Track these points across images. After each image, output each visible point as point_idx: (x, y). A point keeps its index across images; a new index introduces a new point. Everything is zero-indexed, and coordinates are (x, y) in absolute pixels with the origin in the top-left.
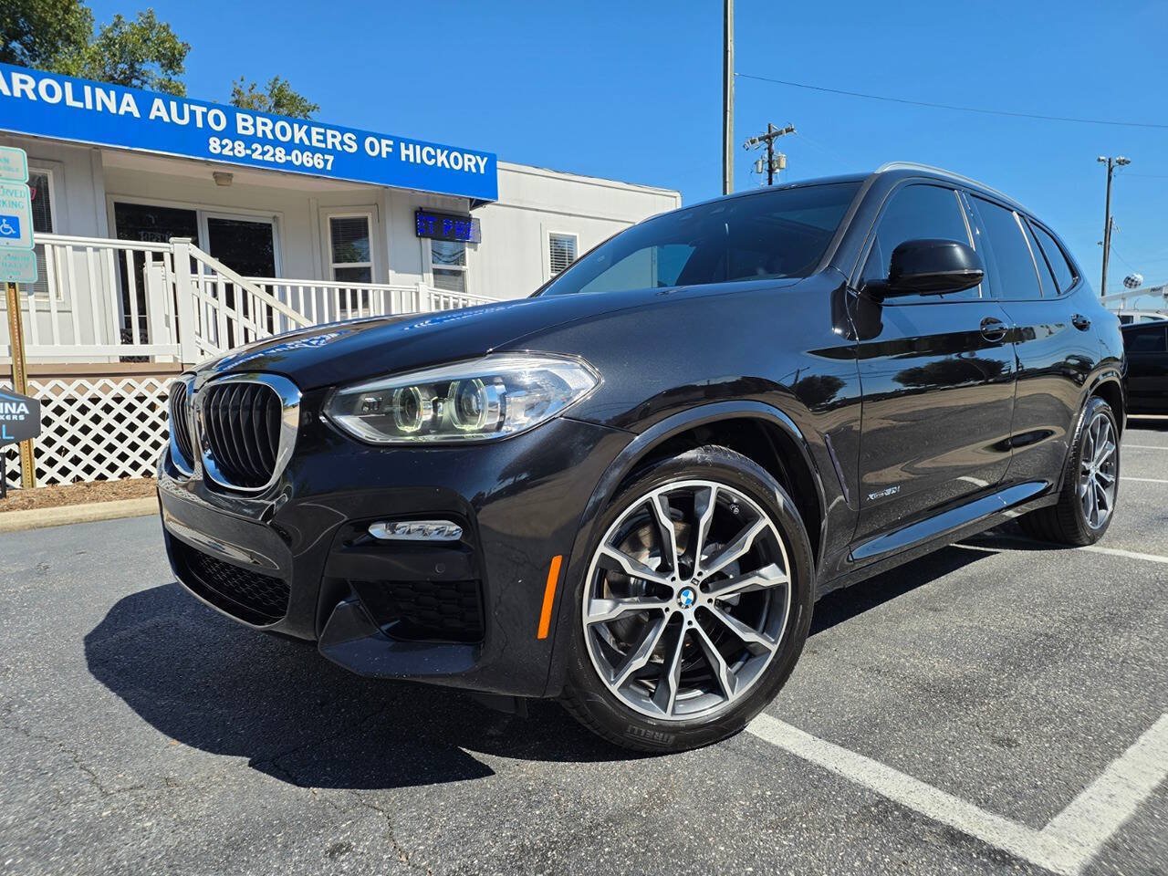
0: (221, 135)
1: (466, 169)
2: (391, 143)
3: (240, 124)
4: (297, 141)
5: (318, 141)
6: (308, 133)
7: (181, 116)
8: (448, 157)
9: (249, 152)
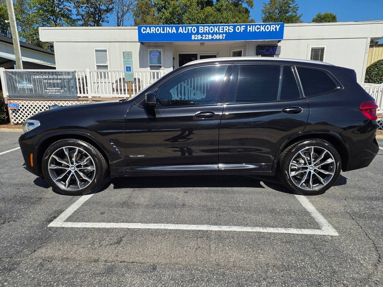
0: (195, 34)
1: (271, 30)
2: (245, 26)
3: (200, 29)
4: (215, 32)
5: (221, 30)
6: (219, 29)
7: (185, 31)
8: (265, 28)
9: (202, 37)
